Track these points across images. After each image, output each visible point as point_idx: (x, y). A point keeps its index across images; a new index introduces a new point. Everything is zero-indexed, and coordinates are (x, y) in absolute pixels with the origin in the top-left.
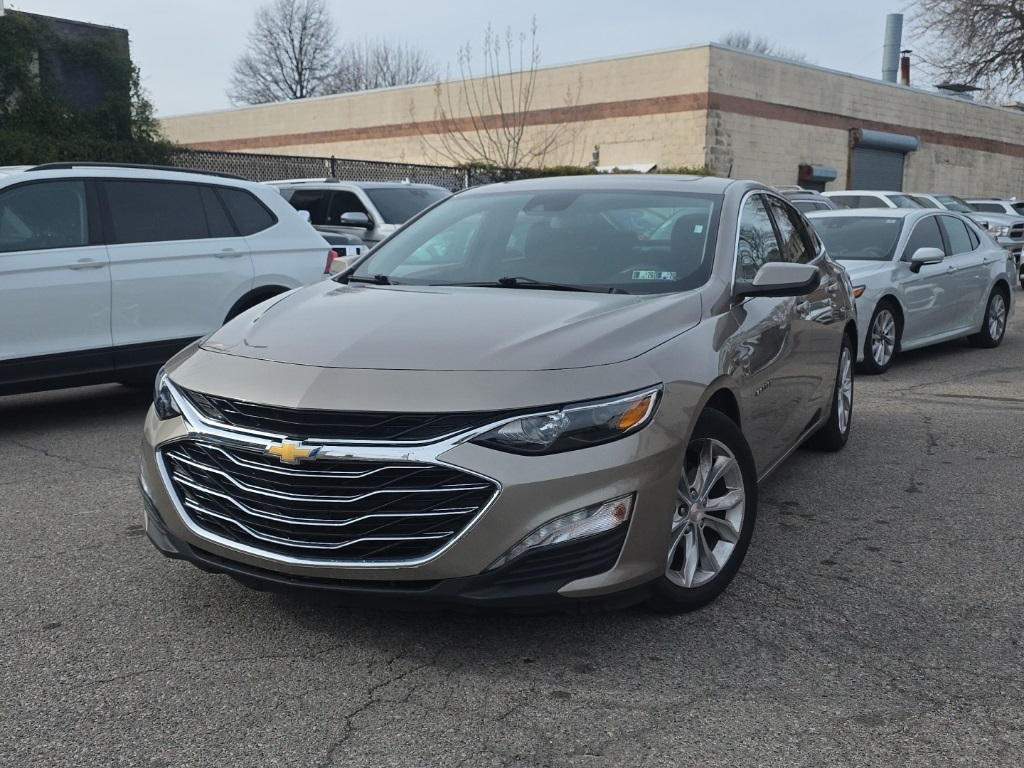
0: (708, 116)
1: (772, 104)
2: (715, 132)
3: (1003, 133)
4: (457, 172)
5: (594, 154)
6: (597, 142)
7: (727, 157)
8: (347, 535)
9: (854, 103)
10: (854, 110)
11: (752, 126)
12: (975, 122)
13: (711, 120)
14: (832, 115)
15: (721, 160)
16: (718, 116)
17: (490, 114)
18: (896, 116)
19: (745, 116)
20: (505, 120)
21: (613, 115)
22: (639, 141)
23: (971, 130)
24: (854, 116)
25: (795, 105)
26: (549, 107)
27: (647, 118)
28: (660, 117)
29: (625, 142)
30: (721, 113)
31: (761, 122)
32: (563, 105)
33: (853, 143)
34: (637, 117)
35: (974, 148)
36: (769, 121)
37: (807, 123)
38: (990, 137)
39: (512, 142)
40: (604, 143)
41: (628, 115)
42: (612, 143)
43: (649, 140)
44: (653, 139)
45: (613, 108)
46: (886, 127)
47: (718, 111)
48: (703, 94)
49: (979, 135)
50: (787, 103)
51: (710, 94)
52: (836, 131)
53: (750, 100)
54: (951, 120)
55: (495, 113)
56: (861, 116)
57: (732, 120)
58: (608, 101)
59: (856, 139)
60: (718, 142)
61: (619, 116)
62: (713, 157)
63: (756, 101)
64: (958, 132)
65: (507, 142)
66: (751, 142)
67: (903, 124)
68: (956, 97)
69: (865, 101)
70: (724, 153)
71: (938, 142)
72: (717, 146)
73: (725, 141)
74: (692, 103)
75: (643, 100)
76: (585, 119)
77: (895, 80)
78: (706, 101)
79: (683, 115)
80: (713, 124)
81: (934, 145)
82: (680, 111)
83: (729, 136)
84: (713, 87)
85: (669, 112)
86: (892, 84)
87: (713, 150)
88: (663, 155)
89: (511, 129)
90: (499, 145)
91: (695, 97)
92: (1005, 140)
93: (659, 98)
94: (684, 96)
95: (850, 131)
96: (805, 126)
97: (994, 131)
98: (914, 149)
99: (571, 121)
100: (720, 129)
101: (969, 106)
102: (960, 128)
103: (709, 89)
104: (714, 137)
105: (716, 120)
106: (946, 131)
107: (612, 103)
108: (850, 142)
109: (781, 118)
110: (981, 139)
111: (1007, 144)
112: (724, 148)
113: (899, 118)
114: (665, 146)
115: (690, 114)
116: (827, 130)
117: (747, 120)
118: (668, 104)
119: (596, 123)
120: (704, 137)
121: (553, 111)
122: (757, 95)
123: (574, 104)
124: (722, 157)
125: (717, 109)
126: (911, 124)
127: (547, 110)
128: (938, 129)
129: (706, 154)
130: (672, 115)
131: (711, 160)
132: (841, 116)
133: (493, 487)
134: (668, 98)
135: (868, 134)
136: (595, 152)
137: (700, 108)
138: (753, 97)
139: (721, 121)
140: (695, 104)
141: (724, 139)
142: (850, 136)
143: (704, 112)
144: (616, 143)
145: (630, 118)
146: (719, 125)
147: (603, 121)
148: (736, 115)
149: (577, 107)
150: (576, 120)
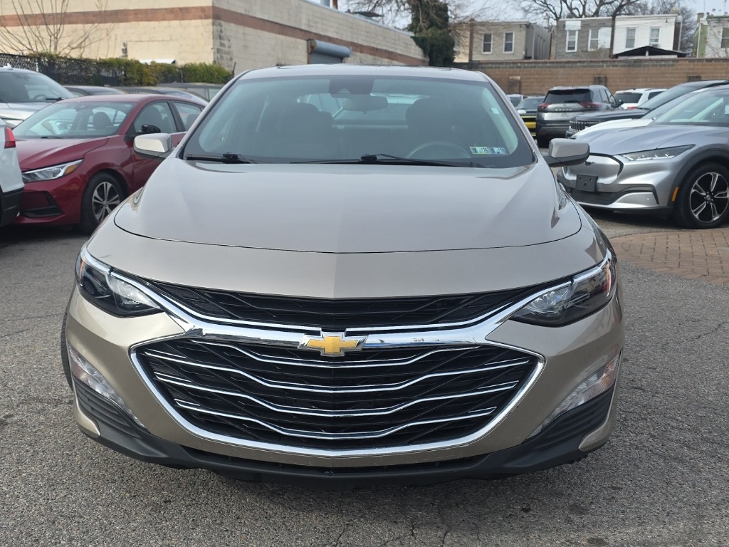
0: (213, 24)
1: (255, 18)
2: (219, 36)
3: (397, 47)
4: (29, 60)
5: (123, 50)
6: (125, 40)
7: (229, 57)
8: (393, 422)
9: (309, 21)
10: (309, 26)
11: (244, 33)
12: (382, 38)
13: (215, 28)
14: (295, 28)
15: (224, 58)
16: (220, 25)
17: (30, 13)
18: (335, 32)
19: (239, 26)
20: (45, 19)
21: (137, 20)
22: (160, 41)
23: (380, 44)
24: (310, 30)
25: (271, 19)
26: (81, 10)
27: (165, 23)
28: (175, 23)
29: (148, 41)
30: (223, 23)
31: (250, 30)
32: (95, 9)
33: (310, 49)
34: (157, 23)
35: (381, 57)
36: (256, 31)
37: (279, 33)
38: (390, 50)
39: (53, 37)
40: (131, 41)
41: (149, 21)
42: (137, 41)
43: (167, 41)
44: (171, 40)
45: (136, 14)
46: (330, 39)
47: (220, 21)
48: (208, 7)
49: (384, 48)
50: (266, 18)
51: (214, 8)
52: (299, 40)
53: (241, 14)
54: (368, 37)
55: (34, 13)
56: (313, 30)
57: (231, 29)
58: (131, 8)
59: (312, 47)
60: (222, 45)
61: (142, 20)
62: (219, 56)
63: (246, 15)
64: (373, 45)
65: (49, 37)
66: (244, 46)
67: (340, 38)
68: (368, 20)
69: (316, 20)
70: (226, 53)
71: (361, 52)
72: (221, 48)
73: (227, 45)
74: (200, 14)
75: (160, 9)
76: (113, 22)
77: (329, 5)
78: (211, 12)
79: (193, 22)
80: (217, 30)
81: (359, 54)
82: (191, 19)
83: (229, 41)
84: (215, 2)
85: (183, 20)
86: (327, 7)
87: (218, 51)
88: (180, 53)
89: (51, 27)
90: (40, 39)
91: (203, 9)
92: (399, 52)
93: (174, 8)
94: (193, 8)
95: (307, 41)
96: (278, 36)
97: (393, 46)
98: (348, 56)
99: (101, 22)
100: (222, 35)
101: (378, 28)
102: (373, 43)
103: (213, 3)
104: (219, 41)
105: (219, 28)
106: (365, 44)
107: (135, 10)
108: (308, 49)
109: (263, 29)
110: (386, 51)
111: (400, 55)
112: (226, 49)
113: (337, 33)
114: (181, 46)
115: (199, 22)
116: (293, 39)
117: (241, 29)
118: (182, 13)
119: (122, 25)
120: (212, 40)
121: (84, 14)
122: (246, 10)
123: (103, 9)
124: (225, 56)
125: (220, 19)
126: (344, 38)
127: (80, 13)
128: (360, 42)
129: (214, 53)
130: (185, 22)
131: (218, 58)
132: (301, 30)
133: (533, 360)
134: (181, 9)
135: (321, 44)
136: (124, 48)
137: (207, 17)
138: (243, 12)
139: (223, 29)
140: (203, 15)
141: (225, 42)
142: (308, 44)
143: (210, 21)
144: (141, 41)
145: (151, 22)
146: (221, 31)
147: (128, 24)
148: (232, 25)
149: (105, 11)
150: (105, 22)
